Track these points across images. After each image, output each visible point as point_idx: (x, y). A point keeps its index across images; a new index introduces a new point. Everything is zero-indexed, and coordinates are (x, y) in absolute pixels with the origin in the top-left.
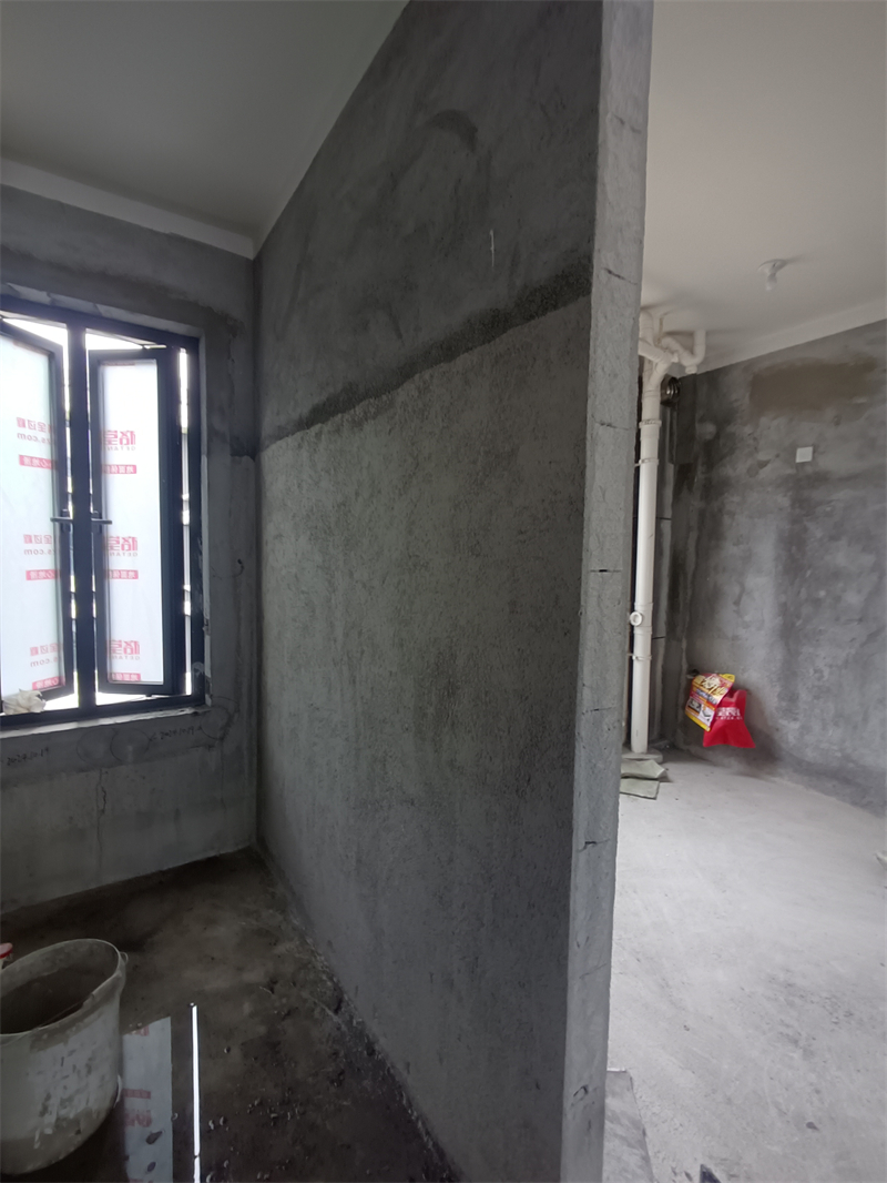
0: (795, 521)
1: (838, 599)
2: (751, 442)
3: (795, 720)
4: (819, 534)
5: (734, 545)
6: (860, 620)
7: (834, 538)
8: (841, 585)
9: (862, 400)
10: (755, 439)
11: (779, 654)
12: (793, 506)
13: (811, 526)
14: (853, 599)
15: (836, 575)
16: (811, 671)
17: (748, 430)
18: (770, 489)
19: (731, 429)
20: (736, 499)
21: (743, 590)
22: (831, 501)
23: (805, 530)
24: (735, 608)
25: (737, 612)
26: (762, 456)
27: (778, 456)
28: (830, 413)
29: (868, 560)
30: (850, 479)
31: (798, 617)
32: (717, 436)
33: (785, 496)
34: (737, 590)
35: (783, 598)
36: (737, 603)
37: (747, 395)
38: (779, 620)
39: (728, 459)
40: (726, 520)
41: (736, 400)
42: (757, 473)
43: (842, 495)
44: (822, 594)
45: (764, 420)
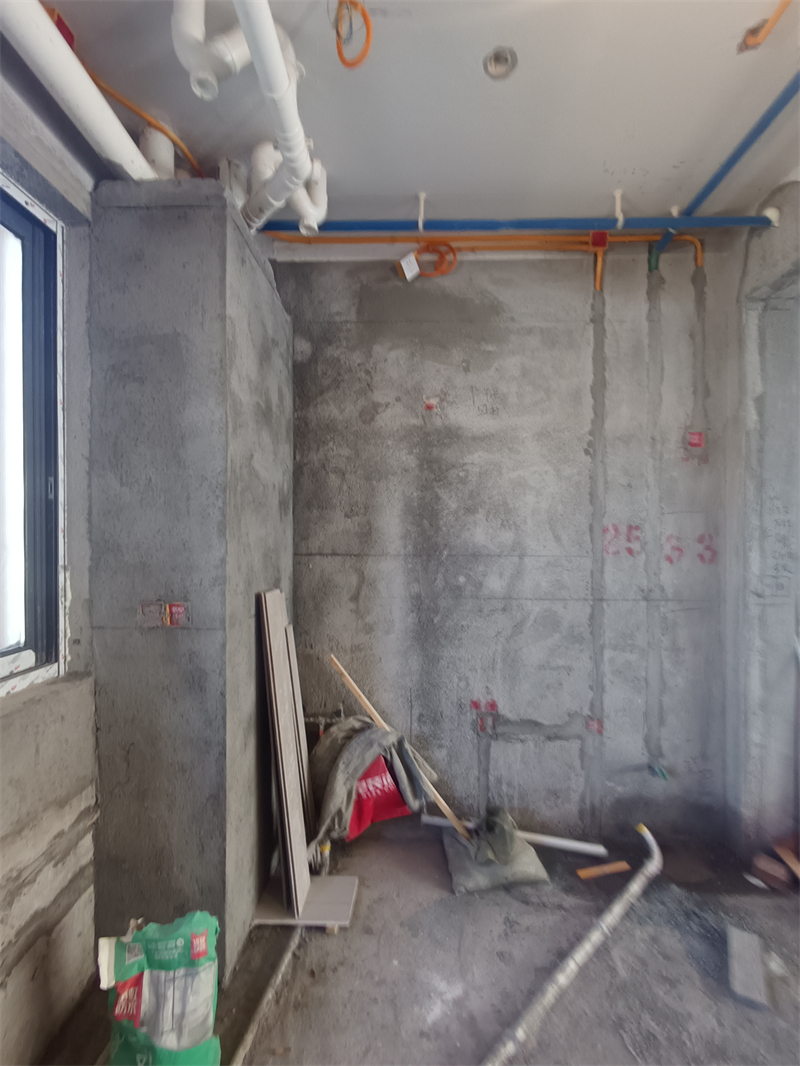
0: (425, 487)
1: (479, 585)
2: (363, 375)
3: (440, 746)
4: (453, 505)
5: (347, 516)
6: (504, 610)
7: (470, 510)
8: (481, 568)
9: (490, 348)
10: (368, 372)
11: (415, 663)
12: (421, 466)
13: (442, 493)
14: (495, 584)
15: (476, 556)
16: (456, 680)
17: (357, 358)
18: (390, 443)
19: (331, 352)
20: (346, 452)
21: (362, 578)
22: (464, 464)
23: (438, 498)
24: (352, 606)
25: (356, 612)
26: (378, 396)
27: (398, 399)
28: (457, 355)
29: (507, 537)
30: (483, 439)
31: (436, 612)
32: (314, 358)
33: (410, 453)
34: (354, 580)
35: (415, 588)
36: (355, 598)
37: (354, 310)
38: (411, 619)
39: (330, 394)
40: (334, 480)
41: (338, 314)
42: (372, 419)
43: (477, 458)
44: (462, 579)
45: (377, 349)
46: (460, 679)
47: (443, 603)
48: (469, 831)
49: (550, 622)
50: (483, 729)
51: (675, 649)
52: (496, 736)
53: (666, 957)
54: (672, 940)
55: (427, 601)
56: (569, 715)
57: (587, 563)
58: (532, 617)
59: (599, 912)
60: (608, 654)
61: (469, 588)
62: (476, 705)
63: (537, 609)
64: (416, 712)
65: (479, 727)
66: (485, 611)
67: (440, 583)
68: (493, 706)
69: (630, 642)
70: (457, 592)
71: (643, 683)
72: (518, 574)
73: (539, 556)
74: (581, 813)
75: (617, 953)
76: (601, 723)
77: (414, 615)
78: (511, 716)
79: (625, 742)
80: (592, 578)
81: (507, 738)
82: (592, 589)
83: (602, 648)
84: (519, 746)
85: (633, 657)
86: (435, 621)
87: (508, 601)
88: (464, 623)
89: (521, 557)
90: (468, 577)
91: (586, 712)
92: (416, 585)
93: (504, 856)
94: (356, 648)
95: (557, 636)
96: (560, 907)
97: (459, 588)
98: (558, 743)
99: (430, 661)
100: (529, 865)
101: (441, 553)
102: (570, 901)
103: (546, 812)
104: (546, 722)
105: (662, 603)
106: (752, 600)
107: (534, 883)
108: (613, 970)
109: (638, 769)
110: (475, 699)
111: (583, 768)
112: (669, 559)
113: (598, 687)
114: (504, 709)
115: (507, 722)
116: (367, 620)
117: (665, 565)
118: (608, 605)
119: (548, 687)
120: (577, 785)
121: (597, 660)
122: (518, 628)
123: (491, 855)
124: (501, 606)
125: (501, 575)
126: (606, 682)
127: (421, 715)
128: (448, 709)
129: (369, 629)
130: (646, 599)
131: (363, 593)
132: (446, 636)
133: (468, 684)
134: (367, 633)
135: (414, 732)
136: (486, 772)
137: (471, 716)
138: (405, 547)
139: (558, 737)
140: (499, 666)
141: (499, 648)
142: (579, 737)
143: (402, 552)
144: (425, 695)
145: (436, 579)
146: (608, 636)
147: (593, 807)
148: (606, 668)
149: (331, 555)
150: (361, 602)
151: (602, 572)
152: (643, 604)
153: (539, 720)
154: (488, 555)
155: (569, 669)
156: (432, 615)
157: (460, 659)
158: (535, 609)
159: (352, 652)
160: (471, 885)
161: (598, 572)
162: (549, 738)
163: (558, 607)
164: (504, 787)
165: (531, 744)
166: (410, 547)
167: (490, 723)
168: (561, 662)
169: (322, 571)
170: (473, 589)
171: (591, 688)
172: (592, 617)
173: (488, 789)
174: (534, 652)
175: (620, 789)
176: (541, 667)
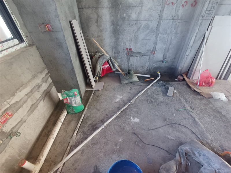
46: (124, 43)
47: (120, 23)
48: (125, 74)
49: (147, 27)
50: (128, 55)
51: (176, 33)
52: (131, 56)
53: (157, 91)
54: (159, 89)
55: (116, 22)
56: (148, 51)
57: (160, 8)
58: (142, 26)
59: (147, 86)
60: (160, 35)
61: (127, 17)
62: (127, 49)
63: (144, 23)
64: (114, 51)
65: (128, 54)
66: (131, 24)
67: (119, 16)
68: (131, 49)
69: (166, 32)
70: (123, 19)
71: (166, 42)
72: (140, 13)
73: (147, 6)
74: (147, 70)
75: (149, 91)
76: (154, 52)
77: (112, 26)
78: (135, 51)
79: (159, 56)
80: (160, 13)
81: (134, 56)
82: (159, 16)
83: (159, 34)
84: (136, 58)
85: (165, 36)
86: (118, 28)
87: (137, 21)
88: (125, 28)
89: (142, 6)
90: (127, 14)
91: (152, 50)
92: (112, 17)
93: (131, 78)
94: (99, 36)
95: (148, 31)
96: (141, 85)
97: (124, 18)
98: (145, 57)
99: (117, 39)
100: (136, 79)
101: (119, 6)
102: (142, 84)
103: (140, 70)
104: (142, 53)
105: (177, 20)
106: (201, 18)
107: (136, 82)
108: (148, 94)
109: (160, 61)
110: (127, 48)
111: (149, 62)
112: (183, 6)
113: (155, 44)
114: (133, 50)
115: (134, 53)
116: (100, 28)
117: (181, 7)
118: (162, 21)
119: (144, 44)
120: (147, 65)
121: (156, 37)
122: (139, 29)
123: (129, 78)
124: (135, 23)
125: (136, 13)
126: (158, 42)
127: (115, 52)
128: (121, 50)
129: (101, 31)
130: (173, 19)
131: (99, 20)
132: (121, 32)
133: (125, 44)
134: (101, 32)
135: (113, 56)
136: (129, 63)
137: (126, 52)
138: (109, 4)
139: (144, 56)
140: (133, 40)
141: (133, 35)
142: (149, 55)
143: (108, 6)
144: (116, 48)
145: (118, 15)
146: (161, 30)
147: (149, 69)
148: (158, 39)
149: (88, 8)
150: (98, 23)
151: (163, 11)
152: (172, 21)
153: (141, 52)
154: (132, 6)
155: (150, 39)
156: (117, 26)
157: (124, 38)
158: (143, 23)
159: (98, 37)
160: (125, 83)
161: (162, 11)
162: (143, 56)
163: (149, 22)
164: (132, 66)
165: (138, 57)
166: (110, 4)
167: (130, 53)
168: (148, 38)
169: (87, 14)
170: (128, 18)
171: (154, 44)
172: (158, 25)
173: (129, 66)
174: (142, 36)
175: (156, 65)
176: (143, 39)
